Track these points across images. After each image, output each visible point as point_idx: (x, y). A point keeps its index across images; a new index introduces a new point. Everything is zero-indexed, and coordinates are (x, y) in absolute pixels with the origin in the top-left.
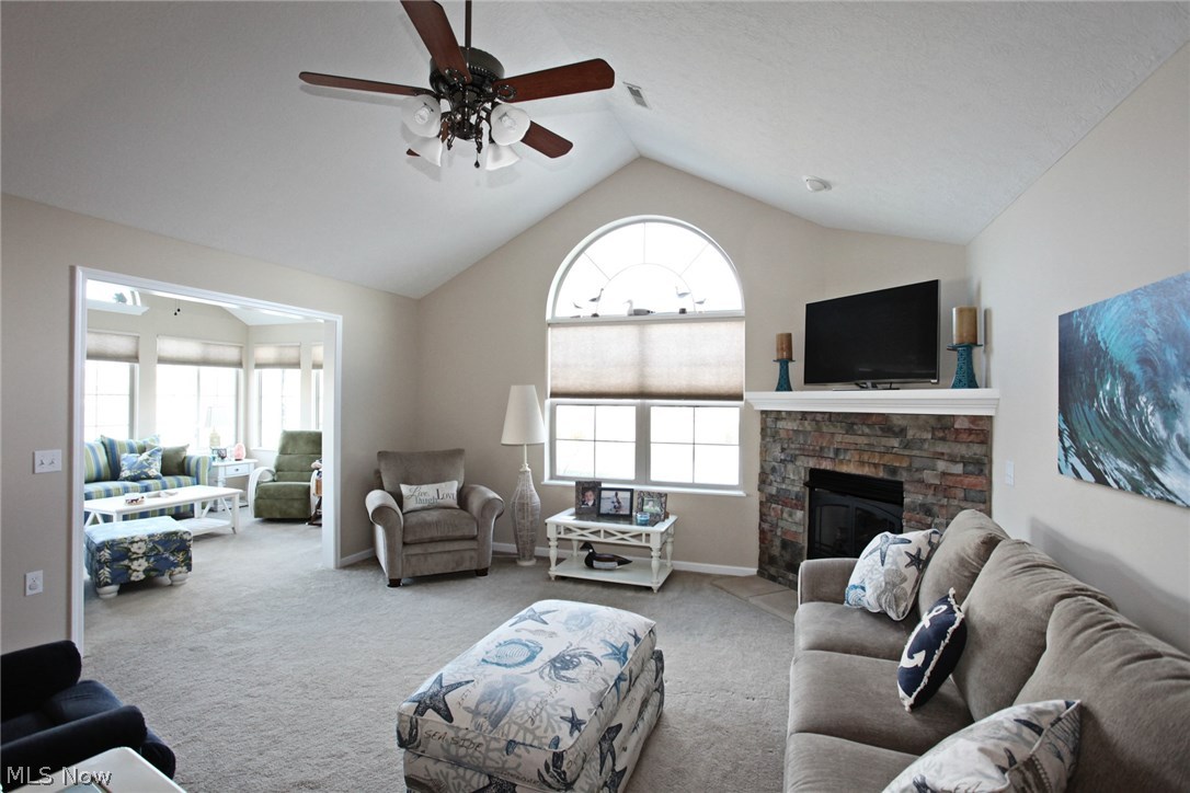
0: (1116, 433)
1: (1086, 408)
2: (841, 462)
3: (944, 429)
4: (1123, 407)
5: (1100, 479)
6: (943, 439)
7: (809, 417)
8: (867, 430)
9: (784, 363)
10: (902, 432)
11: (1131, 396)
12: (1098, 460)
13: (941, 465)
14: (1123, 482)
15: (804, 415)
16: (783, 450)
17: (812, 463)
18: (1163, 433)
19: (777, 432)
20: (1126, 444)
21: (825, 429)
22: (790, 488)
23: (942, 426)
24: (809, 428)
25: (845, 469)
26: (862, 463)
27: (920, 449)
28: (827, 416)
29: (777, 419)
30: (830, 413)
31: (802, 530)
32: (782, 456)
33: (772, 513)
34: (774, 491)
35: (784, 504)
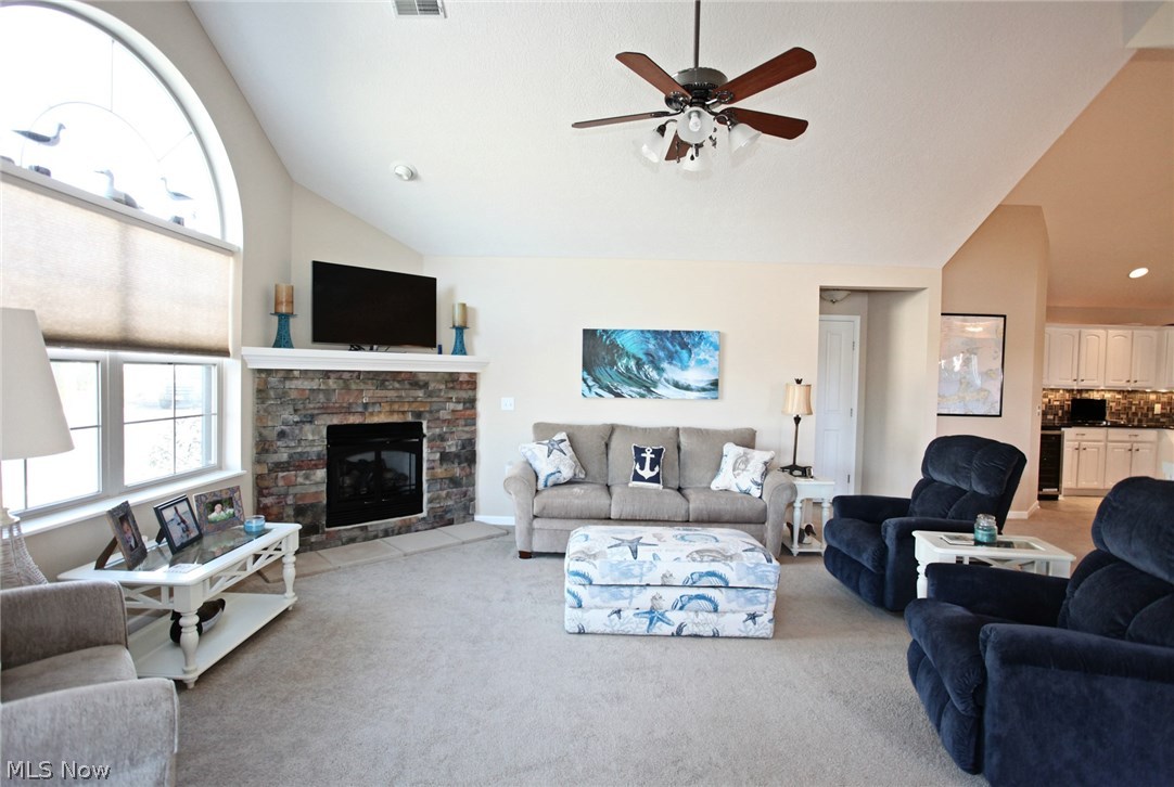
0: (630, 378)
1: (608, 369)
2: (372, 414)
3: (453, 381)
4: (634, 369)
5: (618, 395)
6: (453, 388)
7: (332, 375)
8: (397, 385)
9: (284, 319)
10: (426, 385)
11: (639, 364)
12: (616, 388)
13: (450, 406)
14: (634, 395)
15: (326, 374)
16: (296, 411)
17: (336, 421)
18: (657, 377)
19: (285, 393)
20: (636, 382)
21: (353, 387)
22: (308, 449)
23: (452, 379)
24: (334, 386)
25: (376, 420)
26: (392, 412)
27: (438, 397)
28: (356, 374)
29: (286, 378)
30: (359, 372)
31: (324, 488)
32: (297, 419)
33: (281, 483)
34: (284, 457)
35: (299, 468)
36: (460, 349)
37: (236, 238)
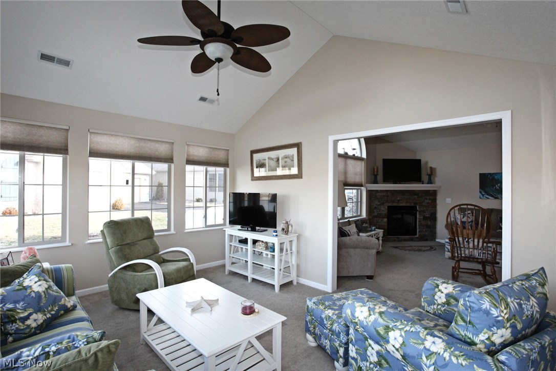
2: (401, 203)
5: (496, 198)
6: (427, 195)
7: (389, 192)
8: (408, 194)
9: (376, 176)
10: (418, 194)
12: (495, 195)
13: (427, 201)
15: (387, 191)
16: (379, 201)
17: (390, 205)
19: (376, 197)
21: (395, 195)
22: (382, 213)
23: (427, 192)
24: (390, 195)
25: (402, 205)
26: (407, 202)
27: (422, 198)
29: (376, 193)
31: (386, 224)
32: (379, 203)
33: (375, 221)
34: (376, 214)
35: (379, 218)
36: (430, 182)
37: (364, 156)
